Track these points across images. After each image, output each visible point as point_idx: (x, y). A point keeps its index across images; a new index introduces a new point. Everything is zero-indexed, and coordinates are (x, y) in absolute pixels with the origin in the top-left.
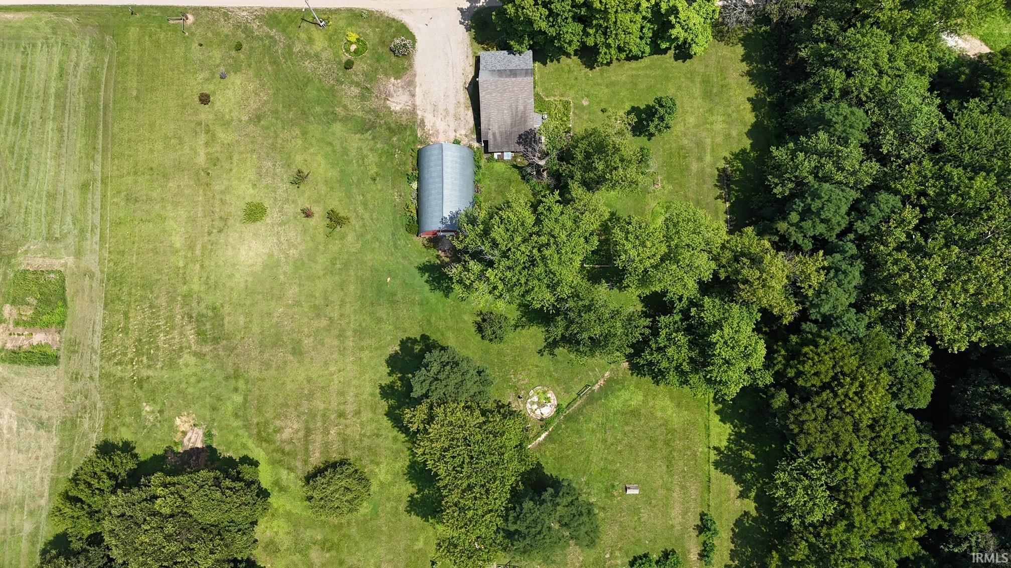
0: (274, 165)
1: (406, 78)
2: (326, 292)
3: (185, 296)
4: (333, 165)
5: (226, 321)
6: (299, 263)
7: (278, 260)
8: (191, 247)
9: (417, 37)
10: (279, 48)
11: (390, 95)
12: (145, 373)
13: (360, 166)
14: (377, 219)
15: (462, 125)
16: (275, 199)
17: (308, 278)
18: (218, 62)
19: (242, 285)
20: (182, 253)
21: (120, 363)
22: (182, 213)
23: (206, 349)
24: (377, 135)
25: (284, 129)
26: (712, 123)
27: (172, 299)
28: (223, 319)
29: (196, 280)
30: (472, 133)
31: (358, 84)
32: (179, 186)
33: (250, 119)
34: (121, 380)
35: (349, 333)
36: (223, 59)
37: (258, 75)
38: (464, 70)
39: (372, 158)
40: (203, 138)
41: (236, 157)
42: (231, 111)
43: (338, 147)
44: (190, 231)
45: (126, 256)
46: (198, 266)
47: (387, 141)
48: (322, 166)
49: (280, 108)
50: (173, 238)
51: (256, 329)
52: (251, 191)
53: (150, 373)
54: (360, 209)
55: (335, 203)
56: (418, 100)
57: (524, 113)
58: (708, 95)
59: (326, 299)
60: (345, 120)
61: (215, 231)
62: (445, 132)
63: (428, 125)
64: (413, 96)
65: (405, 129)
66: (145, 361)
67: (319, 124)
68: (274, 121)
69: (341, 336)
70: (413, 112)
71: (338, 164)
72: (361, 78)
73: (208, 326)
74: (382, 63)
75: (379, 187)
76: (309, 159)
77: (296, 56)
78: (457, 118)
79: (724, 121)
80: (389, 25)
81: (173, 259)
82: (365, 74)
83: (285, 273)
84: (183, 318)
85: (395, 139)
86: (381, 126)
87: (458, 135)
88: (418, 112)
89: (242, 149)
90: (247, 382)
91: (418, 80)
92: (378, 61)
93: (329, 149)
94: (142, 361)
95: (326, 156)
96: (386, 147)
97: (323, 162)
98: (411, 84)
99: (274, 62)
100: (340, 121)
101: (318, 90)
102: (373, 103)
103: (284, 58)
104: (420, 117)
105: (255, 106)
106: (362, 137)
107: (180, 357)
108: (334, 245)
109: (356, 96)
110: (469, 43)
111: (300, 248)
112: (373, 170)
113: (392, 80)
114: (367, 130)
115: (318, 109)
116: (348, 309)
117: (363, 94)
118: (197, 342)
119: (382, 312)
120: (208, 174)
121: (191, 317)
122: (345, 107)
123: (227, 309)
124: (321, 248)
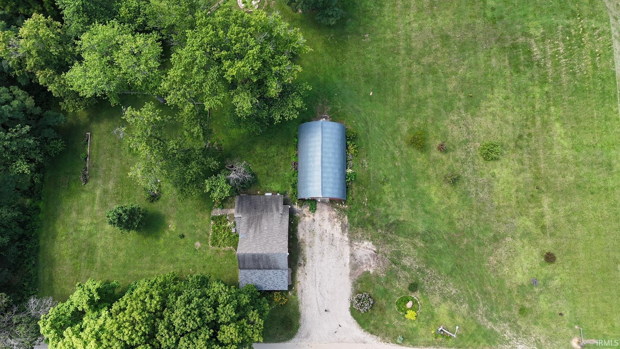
0: (477, 194)
1: (359, 272)
2: (424, 85)
3: (546, 82)
4: (423, 193)
5: (507, 62)
6: (449, 108)
7: (466, 110)
8: (545, 124)
9: (348, 313)
10: (482, 308)
11: (373, 256)
12: (572, 22)
13: (399, 191)
14: (382, 145)
15: (308, 225)
16: (473, 163)
17: (439, 96)
18: (542, 297)
19: (496, 90)
20: (553, 118)
21: (594, 29)
22: (557, 152)
23: (521, 40)
24: (384, 219)
25: (471, 228)
26: (92, 224)
27: (557, 79)
28: (510, 63)
29: (538, 96)
30: (299, 218)
31: (404, 268)
32: (564, 177)
33: (503, 238)
34: (591, 17)
35: (403, 52)
36: (537, 299)
37: (501, 281)
38: (305, 278)
39: (388, 198)
40: (547, 220)
41: (513, 203)
42: (523, 247)
43: (419, 209)
44: (548, 138)
45: (603, 116)
46: (537, 107)
47: (374, 213)
48: (433, 192)
49: (476, 248)
50: (563, 131)
51: (481, 55)
52: (495, 171)
53: (567, 22)
54: (397, 154)
55: (420, 159)
56: (347, 250)
57: (249, 227)
58: (91, 249)
59: (424, 79)
60: (414, 234)
61: (525, 137)
62: (323, 220)
63: (338, 226)
64: (352, 255)
65: (359, 223)
66: (572, 31)
67: (439, 232)
68: (481, 236)
69: (409, 50)
70: (352, 239)
71: (419, 194)
72: (401, 274)
73: (522, 58)
74: (382, 288)
75: (381, 172)
76: (446, 199)
77: (464, 300)
78: (312, 232)
79: (81, 225)
80: (376, 327)
81: (561, 113)
82: (398, 278)
83: (460, 100)
84: (545, 65)
85: (368, 215)
86: (381, 227)
87: (312, 216)
88: (347, 239)
89: (508, 210)
90: (485, 15)
91: (348, 270)
92: (386, 291)
93: (428, 208)
94: (576, 31)
95: (430, 201)
96: (376, 207)
97: (433, 196)
98: (354, 267)
99: (486, 294)
100: (418, 234)
101: (441, 264)
102: (388, 249)
103: (476, 298)
104: (346, 234)
105: (500, 250)
106: (397, 218)
107: (543, 33)
108: (419, 123)
109: (405, 256)
110: (300, 305)
111: (448, 121)
112: (387, 188)
113: (371, 271)
114: (393, 224)
115: (440, 246)
116: (404, 71)
117: (399, 259)
118: (530, 45)
119: (376, 68)
120: (537, 188)
121: (538, 65)
122: (415, 247)
123: (507, 72)
124: (430, 121)
